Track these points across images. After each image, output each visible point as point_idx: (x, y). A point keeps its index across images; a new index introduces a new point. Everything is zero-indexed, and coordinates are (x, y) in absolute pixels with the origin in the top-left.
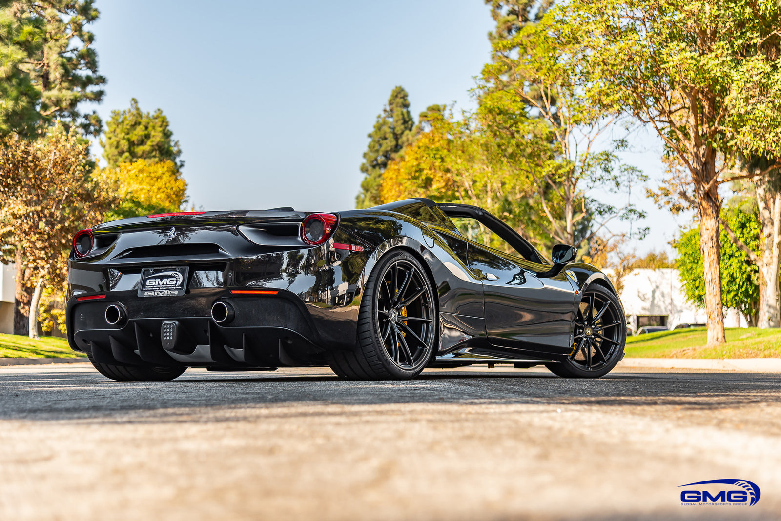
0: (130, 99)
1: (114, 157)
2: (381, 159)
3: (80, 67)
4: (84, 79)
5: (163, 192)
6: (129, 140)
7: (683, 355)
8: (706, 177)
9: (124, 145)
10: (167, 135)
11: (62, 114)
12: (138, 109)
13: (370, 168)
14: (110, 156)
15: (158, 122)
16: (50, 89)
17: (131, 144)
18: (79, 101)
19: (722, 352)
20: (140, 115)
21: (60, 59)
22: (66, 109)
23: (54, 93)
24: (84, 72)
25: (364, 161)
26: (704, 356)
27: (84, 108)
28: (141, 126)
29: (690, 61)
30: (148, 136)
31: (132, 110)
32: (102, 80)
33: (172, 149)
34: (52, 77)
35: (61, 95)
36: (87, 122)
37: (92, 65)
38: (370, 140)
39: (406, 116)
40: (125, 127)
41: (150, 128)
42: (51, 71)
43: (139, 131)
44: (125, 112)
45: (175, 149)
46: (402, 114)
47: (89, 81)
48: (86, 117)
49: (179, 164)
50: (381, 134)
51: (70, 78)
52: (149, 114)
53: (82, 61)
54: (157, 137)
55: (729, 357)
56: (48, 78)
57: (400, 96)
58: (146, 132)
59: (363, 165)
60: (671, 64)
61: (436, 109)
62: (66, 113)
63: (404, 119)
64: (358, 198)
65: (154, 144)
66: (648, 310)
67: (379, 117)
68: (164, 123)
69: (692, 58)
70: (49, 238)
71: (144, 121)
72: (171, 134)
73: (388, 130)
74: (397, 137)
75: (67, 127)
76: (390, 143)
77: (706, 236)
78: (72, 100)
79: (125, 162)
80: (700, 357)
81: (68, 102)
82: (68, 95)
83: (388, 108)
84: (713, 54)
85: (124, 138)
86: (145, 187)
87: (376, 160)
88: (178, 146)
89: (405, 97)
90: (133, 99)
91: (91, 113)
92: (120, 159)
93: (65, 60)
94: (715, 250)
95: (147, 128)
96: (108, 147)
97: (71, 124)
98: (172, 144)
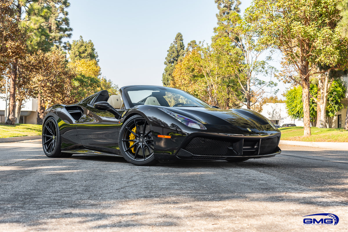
0: (80, 36)
1: (74, 58)
2: (172, 60)
3: (63, 24)
4: (64, 29)
5: (91, 71)
6: (79, 51)
7: (295, 139)
8: (305, 72)
9: (77, 53)
10: (93, 50)
11: (56, 42)
12: (82, 40)
13: (168, 63)
14: (72, 57)
15: (90, 45)
16: (52, 33)
17: (80, 53)
18: (62, 37)
19: (311, 139)
20: (83, 42)
21: (55, 21)
22: (57, 40)
23: (53, 34)
24: (64, 26)
25: (166, 60)
26: (304, 140)
27: (64, 40)
28: (83, 46)
29: (302, 29)
30: (86, 50)
31: (80, 40)
32: (71, 29)
33: (95, 55)
34: (52, 28)
35: (56, 35)
36: (65, 45)
37: (67, 24)
38: (168, 53)
39: (181, 44)
40: (77, 46)
41: (87, 47)
42: (52, 26)
43: (83, 48)
44: (77, 41)
45: (96, 55)
46: (180, 43)
47: (66, 30)
48: (65, 43)
49: (97, 60)
50: (172, 51)
51: (59, 29)
52: (86, 42)
53: (64, 22)
54: (89, 50)
55: (315, 141)
56: (51, 29)
57: (179, 36)
58: (85, 49)
59: (165, 62)
60: (295, 30)
61: (194, 42)
62: (57, 42)
63: (181, 45)
64: (163, 74)
65: (89, 53)
66: (271, 118)
67: (172, 44)
68: (92, 45)
69: (303, 28)
70: (52, 89)
71: (85, 44)
72: (95, 49)
73: (175, 49)
74: (178, 52)
75: (58, 47)
76: (175, 54)
77: (304, 95)
78: (60, 37)
79: (77, 60)
80: (302, 141)
81: (59, 38)
82: (59, 35)
83: (175, 41)
84: (310, 26)
85: (77, 51)
86: (84, 69)
87: (170, 60)
88: (97, 54)
89: (181, 37)
90: (81, 36)
91: (67, 42)
92: (76, 59)
93: (57, 22)
94: (308, 100)
95: (86, 47)
96: (71, 54)
97: (59, 46)
98: (95, 53)
